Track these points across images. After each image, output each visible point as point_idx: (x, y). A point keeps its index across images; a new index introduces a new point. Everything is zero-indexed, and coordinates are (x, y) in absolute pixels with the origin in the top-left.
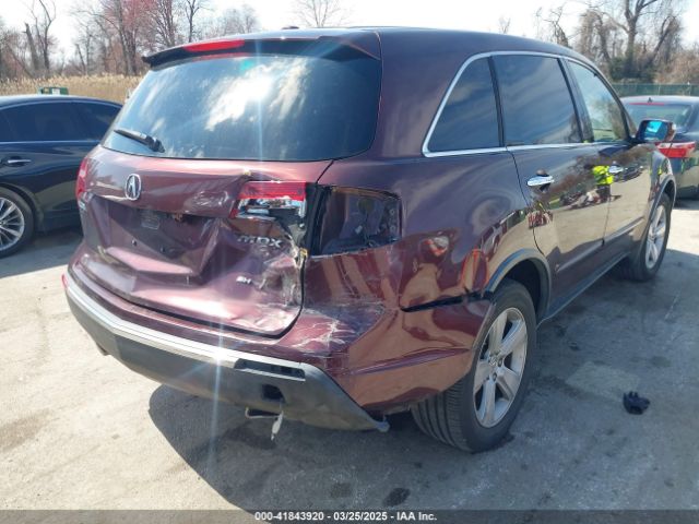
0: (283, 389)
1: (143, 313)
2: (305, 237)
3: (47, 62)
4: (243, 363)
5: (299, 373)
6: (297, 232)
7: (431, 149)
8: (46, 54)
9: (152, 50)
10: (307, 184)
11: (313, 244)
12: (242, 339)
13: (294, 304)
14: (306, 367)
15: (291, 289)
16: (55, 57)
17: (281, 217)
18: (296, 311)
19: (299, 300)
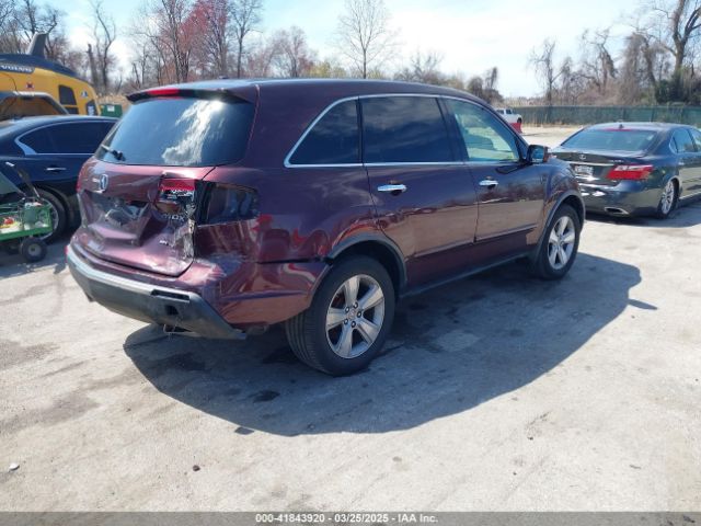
0: (178, 309)
1: (106, 264)
2: (195, 214)
3: (106, 80)
4: (155, 292)
5: (187, 297)
6: (190, 210)
7: (292, 162)
8: (104, 73)
9: (204, 69)
10: (196, 180)
11: (200, 218)
12: (157, 278)
13: (189, 257)
14: (191, 295)
15: (188, 247)
16: (114, 75)
17: (183, 201)
18: (191, 260)
19: (192, 254)
